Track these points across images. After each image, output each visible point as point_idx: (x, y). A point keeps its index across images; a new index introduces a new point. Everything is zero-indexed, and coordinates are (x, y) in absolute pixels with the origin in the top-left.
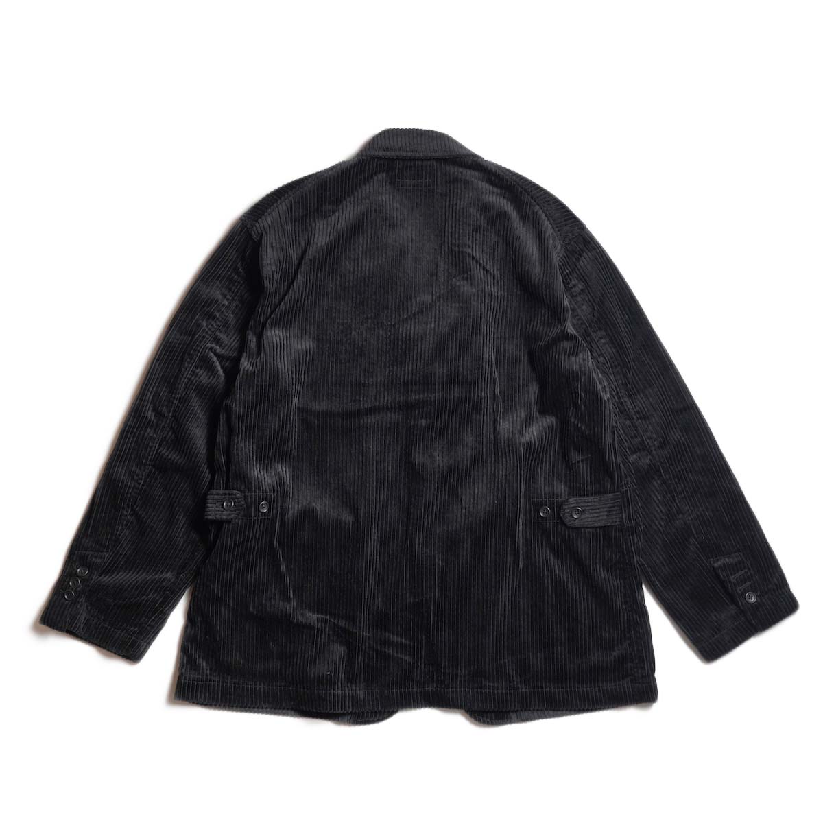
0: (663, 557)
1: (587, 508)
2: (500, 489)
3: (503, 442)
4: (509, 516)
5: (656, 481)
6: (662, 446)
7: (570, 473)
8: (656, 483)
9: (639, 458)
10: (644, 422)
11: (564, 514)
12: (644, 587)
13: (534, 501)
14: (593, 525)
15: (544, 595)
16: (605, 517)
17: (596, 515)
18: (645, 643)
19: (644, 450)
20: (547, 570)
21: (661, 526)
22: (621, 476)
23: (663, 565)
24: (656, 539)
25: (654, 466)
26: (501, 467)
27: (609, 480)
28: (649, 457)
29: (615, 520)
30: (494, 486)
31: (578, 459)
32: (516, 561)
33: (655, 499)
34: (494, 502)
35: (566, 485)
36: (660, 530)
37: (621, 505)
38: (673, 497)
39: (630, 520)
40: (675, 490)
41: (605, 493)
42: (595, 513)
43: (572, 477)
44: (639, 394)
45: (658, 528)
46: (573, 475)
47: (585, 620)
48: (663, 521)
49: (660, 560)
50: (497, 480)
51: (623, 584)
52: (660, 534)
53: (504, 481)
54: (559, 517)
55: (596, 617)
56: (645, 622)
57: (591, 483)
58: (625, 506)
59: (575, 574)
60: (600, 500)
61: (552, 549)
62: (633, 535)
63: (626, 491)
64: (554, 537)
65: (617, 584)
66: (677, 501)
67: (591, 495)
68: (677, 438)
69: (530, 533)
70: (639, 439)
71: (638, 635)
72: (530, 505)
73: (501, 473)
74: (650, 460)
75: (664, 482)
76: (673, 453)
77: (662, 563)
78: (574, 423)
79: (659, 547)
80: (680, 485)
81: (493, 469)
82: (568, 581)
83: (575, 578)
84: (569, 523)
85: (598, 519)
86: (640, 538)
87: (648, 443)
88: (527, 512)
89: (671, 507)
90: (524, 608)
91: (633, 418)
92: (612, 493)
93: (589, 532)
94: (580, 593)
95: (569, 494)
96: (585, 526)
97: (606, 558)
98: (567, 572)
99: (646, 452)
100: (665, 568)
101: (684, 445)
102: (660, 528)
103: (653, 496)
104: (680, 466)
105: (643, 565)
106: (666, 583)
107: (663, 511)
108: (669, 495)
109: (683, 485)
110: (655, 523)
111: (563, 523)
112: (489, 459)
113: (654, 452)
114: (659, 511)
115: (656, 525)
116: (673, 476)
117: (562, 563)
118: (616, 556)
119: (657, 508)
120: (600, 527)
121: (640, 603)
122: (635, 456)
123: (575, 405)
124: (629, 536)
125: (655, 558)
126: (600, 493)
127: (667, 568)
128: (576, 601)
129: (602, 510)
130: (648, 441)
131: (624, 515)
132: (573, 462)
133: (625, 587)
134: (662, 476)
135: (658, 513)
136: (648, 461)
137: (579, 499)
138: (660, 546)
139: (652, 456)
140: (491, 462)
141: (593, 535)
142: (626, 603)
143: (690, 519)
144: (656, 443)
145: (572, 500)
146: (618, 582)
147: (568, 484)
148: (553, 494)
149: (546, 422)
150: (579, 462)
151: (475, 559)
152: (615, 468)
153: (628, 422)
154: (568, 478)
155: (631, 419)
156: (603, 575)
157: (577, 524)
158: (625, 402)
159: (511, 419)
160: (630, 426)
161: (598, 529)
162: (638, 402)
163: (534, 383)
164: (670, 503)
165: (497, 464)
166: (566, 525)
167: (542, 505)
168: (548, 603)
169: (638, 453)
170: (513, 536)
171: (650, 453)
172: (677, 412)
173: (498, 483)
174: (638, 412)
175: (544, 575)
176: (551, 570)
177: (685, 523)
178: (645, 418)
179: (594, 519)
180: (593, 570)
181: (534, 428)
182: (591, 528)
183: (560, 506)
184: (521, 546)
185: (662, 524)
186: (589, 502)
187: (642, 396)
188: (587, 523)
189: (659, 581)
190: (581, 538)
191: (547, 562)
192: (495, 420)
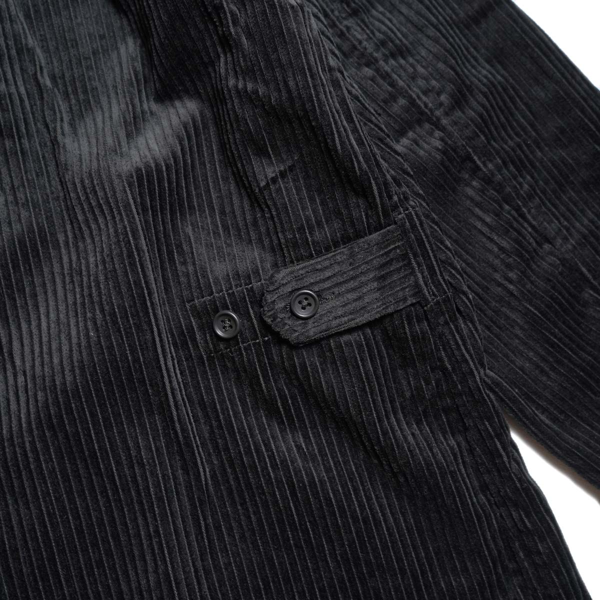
0: (537, 353)
1: (327, 285)
2: (96, 299)
3: (79, 186)
4: (136, 360)
5: (468, 185)
6: (459, 101)
7: (263, 216)
8: (472, 189)
9: (416, 142)
10: (402, 62)
11: (274, 318)
12: (515, 437)
13: (194, 308)
14: (353, 324)
15: (283, 531)
16: (377, 295)
17: (351, 296)
18: (558, 573)
19: (419, 122)
20: (274, 466)
21: (511, 281)
22: (386, 184)
23: (542, 371)
24: (507, 318)
25: (454, 151)
26: (90, 247)
27: (361, 202)
28: (438, 134)
29: (401, 294)
30: (82, 296)
31: (271, 175)
32: (189, 466)
33: (479, 225)
34: (87, 335)
35: (263, 247)
36: (512, 294)
37: (405, 256)
38: (518, 210)
39: (438, 285)
40: (518, 194)
41: (359, 235)
42: (348, 291)
43: (270, 223)
44: (373, 7)
45: (505, 288)
46: (272, 217)
47: (399, 560)
48: (511, 270)
49: (530, 360)
50: (85, 279)
51: (463, 444)
52: (514, 303)
53: (102, 278)
54: (267, 328)
55: (424, 543)
56: (542, 520)
57: (319, 224)
58: (415, 255)
59: (344, 455)
60: (352, 255)
61: (272, 412)
62: (454, 320)
63: (409, 216)
64: (267, 381)
65: (452, 448)
66: (529, 217)
67: (328, 249)
68: (486, 77)
69: (208, 388)
70: (402, 101)
71: (537, 560)
72: (186, 318)
73: (92, 260)
74: (442, 139)
75: (488, 181)
76: (487, 111)
77: (538, 367)
78: (236, 87)
79: (519, 332)
80: (524, 178)
81: (74, 258)
82: (331, 479)
83: (346, 462)
84: (293, 332)
85: (359, 304)
86: (472, 322)
87: (426, 105)
88: (183, 340)
89: (519, 233)
90: (243, 580)
91: (376, 60)
92: (376, 230)
93: (349, 344)
94: (369, 499)
95: (275, 265)
96: (334, 331)
97: (408, 394)
98: (323, 455)
99: (427, 126)
100: (549, 377)
101: (505, 89)
102: (511, 287)
103: (472, 220)
104: (512, 139)
105: (498, 384)
106: (562, 412)
107: (504, 244)
108: (507, 207)
109: (528, 177)
110: (495, 280)
111: (280, 340)
112: (61, 238)
113: (444, 121)
114: (496, 250)
115: (500, 285)
116: (504, 162)
117: (306, 437)
118: (428, 383)
119: (489, 245)
120: (370, 324)
121: (520, 480)
122: (405, 141)
123: (227, 43)
124: (446, 323)
125: (519, 362)
126: (347, 240)
127: (552, 374)
128: (366, 521)
129: (363, 279)
130: (424, 98)
131: (419, 275)
132: (263, 184)
133: (471, 451)
134: (478, 168)
135: (497, 257)
136: (438, 144)
137: (298, 268)
138: (521, 328)
139: (443, 129)
140: (67, 243)
141: (360, 346)
142: (484, 488)
143: (570, 247)
144: (443, 98)
145: (282, 275)
146: (453, 442)
147: (266, 242)
148: (237, 275)
149: (178, 114)
150: (274, 180)
151: (82, 493)
152: (365, 166)
153: (368, 72)
154: (263, 229)
155: (371, 62)
156: (410, 438)
157: (313, 331)
158: (348, 28)
159: (91, 130)
160: (373, 79)
161: (369, 331)
162: (377, 23)
163: (130, 41)
164: (515, 224)
165: (81, 244)
166: (286, 342)
167: (216, 310)
168: (298, 546)
169: (411, 134)
170: (164, 408)
171: (437, 125)
172: (468, 27)
173: (90, 287)
174: (383, 43)
175: (269, 481)
176: (284, 461)
177: (563, 261)
178: (400, 52)
179: (350, 307)
180: (385, 433)
181: (150, 135)
182: (349, 331)
183: (258, 300)
184: (192, 428)
185: (512, 275)
186: (326, 268)
187: (381, 9)
188: (335, 323)
189: (544, 411)
190: (334, 362)
191: (267, 445)
192: (54, 142)
